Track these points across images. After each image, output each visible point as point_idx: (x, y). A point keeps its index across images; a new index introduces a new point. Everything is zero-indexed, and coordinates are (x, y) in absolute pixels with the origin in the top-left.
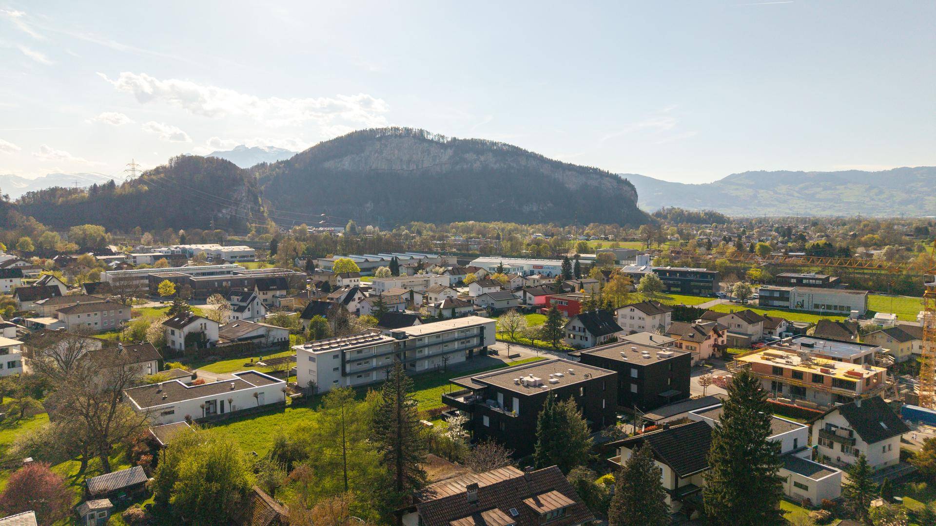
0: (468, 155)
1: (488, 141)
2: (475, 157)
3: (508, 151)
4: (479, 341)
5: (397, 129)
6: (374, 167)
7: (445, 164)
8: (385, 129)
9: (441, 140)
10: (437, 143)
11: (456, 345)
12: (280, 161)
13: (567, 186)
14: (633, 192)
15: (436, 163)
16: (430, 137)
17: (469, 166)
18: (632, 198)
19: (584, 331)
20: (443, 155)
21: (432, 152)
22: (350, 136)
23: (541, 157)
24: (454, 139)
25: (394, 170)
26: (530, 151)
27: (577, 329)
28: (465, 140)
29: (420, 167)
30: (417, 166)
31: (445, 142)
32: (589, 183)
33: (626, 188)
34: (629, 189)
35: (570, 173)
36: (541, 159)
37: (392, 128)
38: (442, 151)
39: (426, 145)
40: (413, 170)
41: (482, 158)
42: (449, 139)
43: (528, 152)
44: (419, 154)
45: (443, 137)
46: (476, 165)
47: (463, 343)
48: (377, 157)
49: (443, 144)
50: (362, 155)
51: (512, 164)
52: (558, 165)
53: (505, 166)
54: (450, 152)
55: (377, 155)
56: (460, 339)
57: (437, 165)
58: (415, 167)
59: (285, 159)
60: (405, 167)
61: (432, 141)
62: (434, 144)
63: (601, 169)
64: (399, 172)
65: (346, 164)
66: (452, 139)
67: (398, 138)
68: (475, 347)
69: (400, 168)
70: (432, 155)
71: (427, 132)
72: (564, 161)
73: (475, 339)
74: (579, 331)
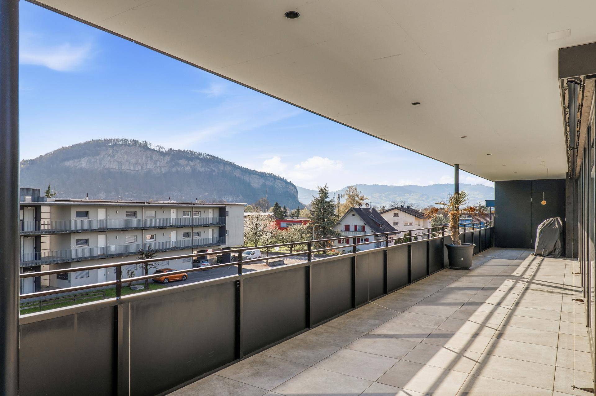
0: (181, 161)
1: (196, 152)
2: (186, 162)
3: (210, 160)
4: (216, 235)
5: (126, 140)
6: (107, 167)
7: (164, 167)
8: (117, 140)
9: (161, 150)
10: (158, 151)
11: (173, 237)
12: (25, 160)
13: (252, 185)
14: (295, 190)
15: (157, 166)
16: (152, 147)
17: (182, 169)
18: (295, 194)
19: (363, 229)
20: (162, 160)
21: (153, 158)
22: (87, 143)
23: (234, 164)
24: (171, 150)
25: (124, 169)
26: (226, 160)
27: (352, 228)
28: (179, 151)
29: (144, 168)
30: (142, 167)
31: (164, 151)
32: (267, 184)
33: (291, 187)
34: (293, 188)
35: (254, 176)
36: (234, 166)
37: (122, 139)
38: (161, 157)
39: (149, 152)
40: (139, 170)
41: (192, 164)
42: (167, 150)
43: (224, 161)
44: (144, 159)
45: (162, 148)
46: (187, 168)
47: (187, 235)
48: (110, 160)
49: (162, 152)
50: (97, 157)
51: (213, 168)
52: (245, 171)
53: (209, 170)
54: (168, 158)
55: (109, 158)
56: (181, 227)
57: (157, 167)
58: (140, 168)
59: (30, 158)
60: (132, 168)
61: (153, 150)
62: (156, 152)
63: (275, 174)
64: (127, 171)
65: (84, 163)
66: (169, 150)
67: (127, 146)
68: (209, 246)
69: (128, 168)
70: (154, 160)
71: (150, 144)
72: (250, 168)
73: (210, 231)
74: (356, 230)
